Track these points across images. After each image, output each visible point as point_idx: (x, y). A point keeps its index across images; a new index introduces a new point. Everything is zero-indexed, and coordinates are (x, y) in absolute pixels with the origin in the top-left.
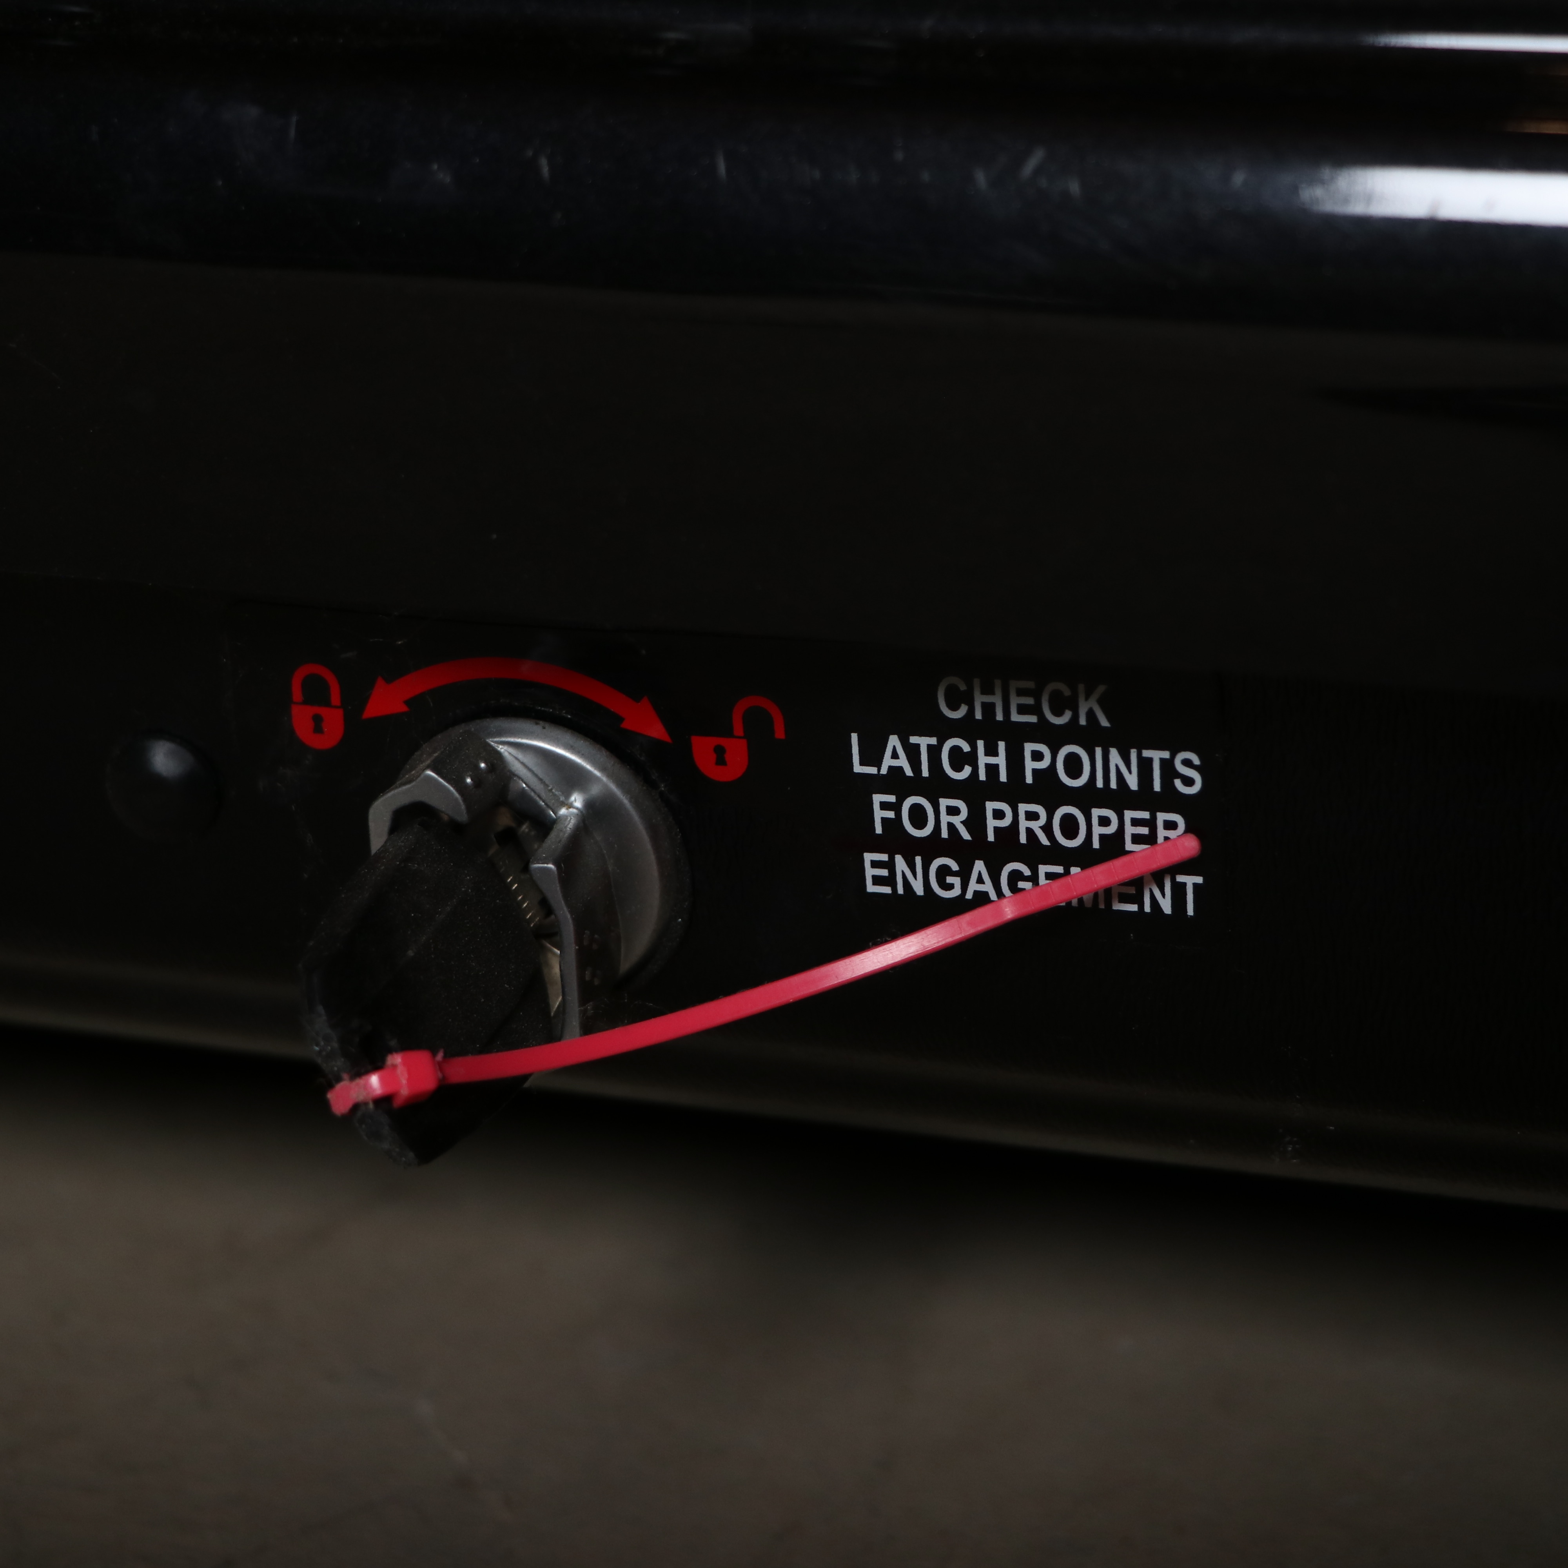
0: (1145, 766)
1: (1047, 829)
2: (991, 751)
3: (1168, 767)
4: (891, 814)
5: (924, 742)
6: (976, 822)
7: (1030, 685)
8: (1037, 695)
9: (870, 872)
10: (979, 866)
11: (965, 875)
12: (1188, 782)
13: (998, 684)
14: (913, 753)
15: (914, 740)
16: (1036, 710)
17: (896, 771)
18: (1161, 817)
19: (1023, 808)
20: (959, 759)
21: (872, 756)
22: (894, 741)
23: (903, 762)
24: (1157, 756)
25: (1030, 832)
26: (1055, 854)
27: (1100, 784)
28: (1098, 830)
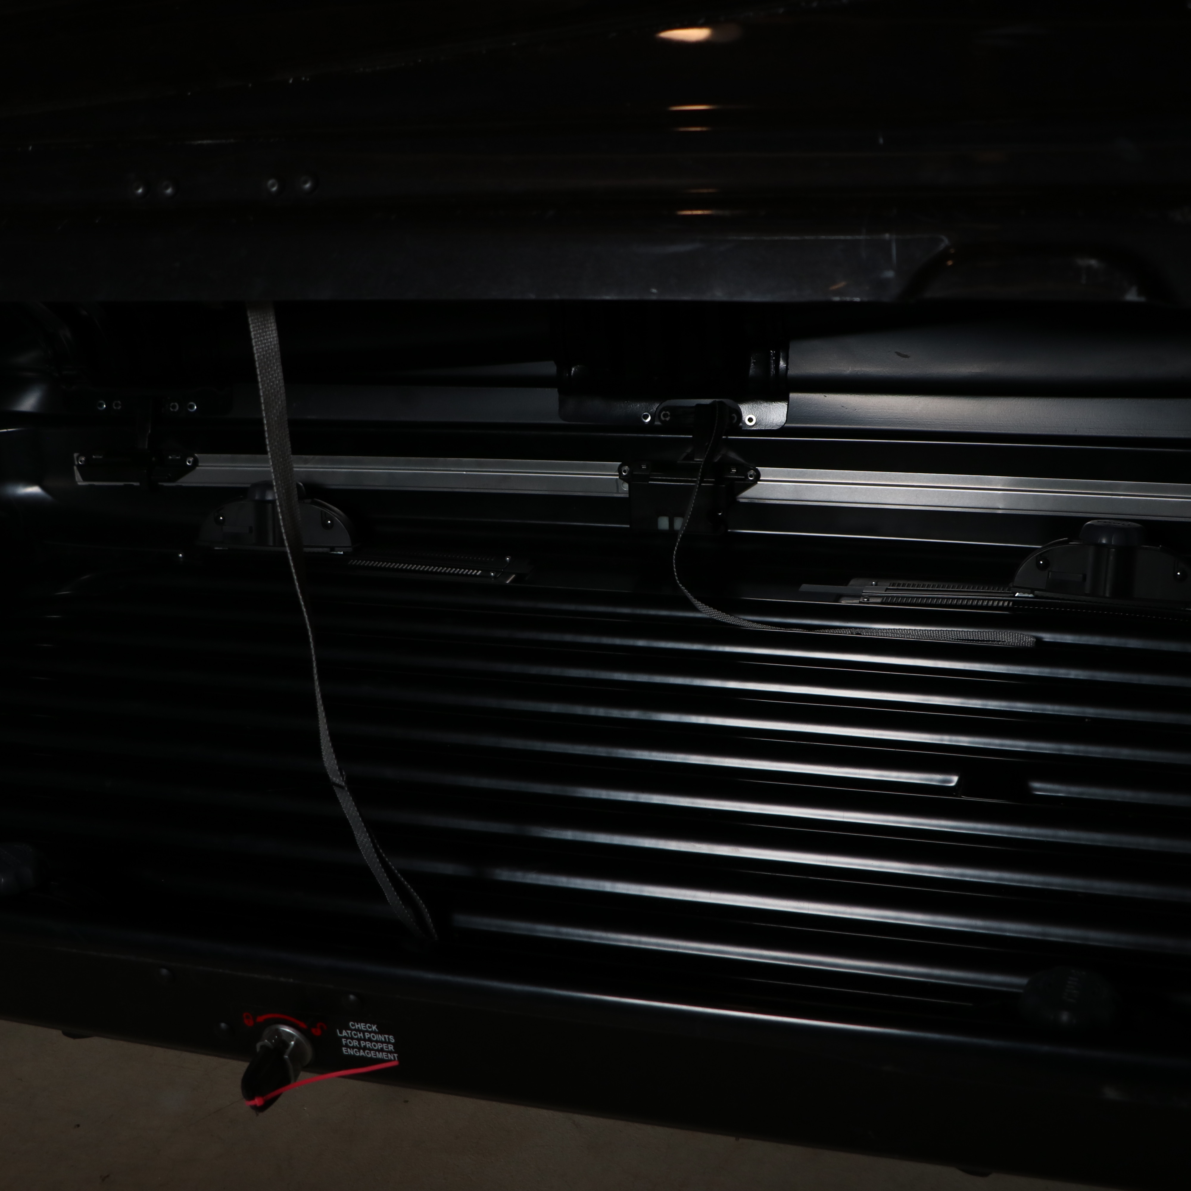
0: (385, 1038)
1: (371, 1046)
2: (360, 1033)
3: (388, 1038)
4: (346, 1042)
5: (349, 1032)
6: (359, 1044)
7: (364, 1024)
8: (365, 1025)
9: (344, 1051)
10: (361, 1051)
11: (359, 1052)
12: (392, 1040)
13: (359, 1024)
14: (347, 1033)
15: (348, 1031)
16: (366, 1028)
17: (345, 1036)
18: (389, 1045)
19: (367, 1043)
20: (355, 1035)
21: (341, 1033)
22: (344, 1031)
23: (346, 1034)
24: (386, 1036)
25: (369, 1046)
26: (373, 1050)
27: (378, 1039)
28: (379, 1047)
